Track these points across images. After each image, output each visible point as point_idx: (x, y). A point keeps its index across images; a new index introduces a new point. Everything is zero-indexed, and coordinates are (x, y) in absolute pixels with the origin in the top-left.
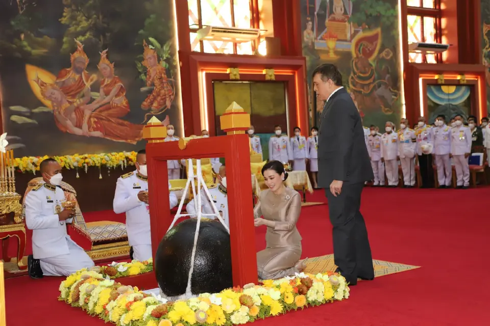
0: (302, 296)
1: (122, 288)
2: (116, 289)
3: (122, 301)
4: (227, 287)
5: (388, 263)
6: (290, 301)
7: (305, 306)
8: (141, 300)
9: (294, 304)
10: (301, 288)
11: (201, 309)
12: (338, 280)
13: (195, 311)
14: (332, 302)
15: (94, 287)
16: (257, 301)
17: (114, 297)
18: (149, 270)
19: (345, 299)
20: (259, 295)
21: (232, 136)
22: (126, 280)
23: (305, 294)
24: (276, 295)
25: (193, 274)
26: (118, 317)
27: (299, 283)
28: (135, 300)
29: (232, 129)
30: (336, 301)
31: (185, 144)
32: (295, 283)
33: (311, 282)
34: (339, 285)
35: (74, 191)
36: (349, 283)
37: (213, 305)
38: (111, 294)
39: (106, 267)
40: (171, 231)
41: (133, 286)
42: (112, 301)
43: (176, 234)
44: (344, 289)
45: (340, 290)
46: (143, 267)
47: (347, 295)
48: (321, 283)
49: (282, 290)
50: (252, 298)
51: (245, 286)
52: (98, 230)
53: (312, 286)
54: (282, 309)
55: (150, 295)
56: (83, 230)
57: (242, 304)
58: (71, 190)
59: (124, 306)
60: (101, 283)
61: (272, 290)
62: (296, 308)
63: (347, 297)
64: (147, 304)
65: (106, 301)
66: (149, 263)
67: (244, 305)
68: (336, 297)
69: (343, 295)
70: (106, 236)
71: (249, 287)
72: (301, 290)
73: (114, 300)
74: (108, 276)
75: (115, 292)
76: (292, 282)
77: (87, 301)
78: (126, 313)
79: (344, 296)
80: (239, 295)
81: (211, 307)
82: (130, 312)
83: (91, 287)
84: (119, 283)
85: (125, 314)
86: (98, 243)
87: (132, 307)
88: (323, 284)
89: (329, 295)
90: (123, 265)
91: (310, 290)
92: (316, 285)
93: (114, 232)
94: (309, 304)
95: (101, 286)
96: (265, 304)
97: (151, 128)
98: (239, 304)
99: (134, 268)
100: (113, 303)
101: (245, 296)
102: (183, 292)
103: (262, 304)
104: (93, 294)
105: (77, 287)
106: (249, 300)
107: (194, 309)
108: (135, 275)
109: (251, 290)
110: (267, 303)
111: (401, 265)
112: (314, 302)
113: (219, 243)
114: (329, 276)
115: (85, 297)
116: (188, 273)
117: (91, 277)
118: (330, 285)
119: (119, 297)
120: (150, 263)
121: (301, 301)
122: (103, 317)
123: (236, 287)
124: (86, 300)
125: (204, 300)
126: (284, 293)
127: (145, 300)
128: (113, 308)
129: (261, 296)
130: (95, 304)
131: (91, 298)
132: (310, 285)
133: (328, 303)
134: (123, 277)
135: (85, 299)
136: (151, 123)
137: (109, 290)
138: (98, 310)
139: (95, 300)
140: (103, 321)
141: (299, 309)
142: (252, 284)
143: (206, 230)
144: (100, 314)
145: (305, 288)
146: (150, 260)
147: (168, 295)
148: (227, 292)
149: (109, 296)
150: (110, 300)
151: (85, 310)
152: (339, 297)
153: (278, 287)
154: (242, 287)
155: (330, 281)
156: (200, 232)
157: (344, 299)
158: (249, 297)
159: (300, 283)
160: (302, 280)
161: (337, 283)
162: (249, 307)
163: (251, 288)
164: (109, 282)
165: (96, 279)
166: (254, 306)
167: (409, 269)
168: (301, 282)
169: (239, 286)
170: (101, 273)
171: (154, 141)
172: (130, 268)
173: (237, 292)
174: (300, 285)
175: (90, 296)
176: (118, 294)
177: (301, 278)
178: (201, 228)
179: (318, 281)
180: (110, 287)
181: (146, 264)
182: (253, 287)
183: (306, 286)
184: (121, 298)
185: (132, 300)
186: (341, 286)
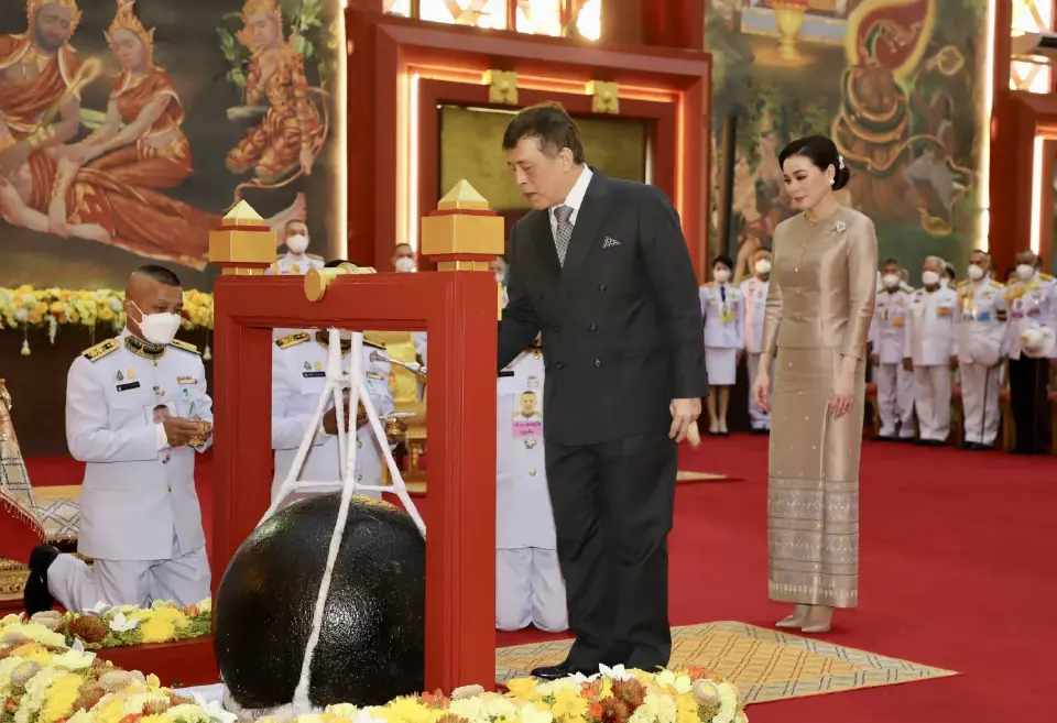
1: (112, 675)
2: (97, 678)
3: (111, 711)
4: (406, 692)
5: (872, 656)
8: (162, 711)
10: (612, 709)
12: (716, 691)
15: (36, 669)
17: (88, 701)
18: (200, 633)
20: (493, 719)
21: (452, 275)
22: (131, 655)
25: (317, 651)
27: (607, 692)
28: (146, 712)
29: (452, 257)
31: (323, 288)
32: (597, 693)
33: (642, 692)
34: (719, 705)
35: (8, 396)
36: (746, 703)
38: (81, 690)
40: (267, 527)
41: (146, 673)
42: (83, 710)
43: (279, 534)
45: (721, 720)
46: (184, 622)
48: (667, 699)
49: (558, 710)
51: (457, 691)
52: (66, 512)
53: (642, 703)
55: (191, 701)
56: (23, 505)
60: (56, 659)
61: (530, 708)
65: (66, 707)
66: (201, 610)
71: (467, 696)
72: (610, 713)
73: (88, 710)
74: (78, 642)
75: (90, 687)
76: (588, 690)
77: (14, 708)
80: (438, 714)
83: (25, 671)
84: (109, 663)
86: (62, 546)
88: (674, 700)
90: (126, 614)
91: (637, 712)
92: (653, 703)
95: (57, 668)
97: (232, 232)
99: (158, 623)
100: (83, 718)
101: (453, 717)
102: (286, 697)
104: (32, 687)
108: (157, 643)
109: (471, 705)
111: (906, 663)
113: (398, 571)
114: (693, 680)
115: (9, 695)
116: (305, 647)
117: (32, 641)
118: (694, 706)
119: (102, 699)
120: (205, 613)
123: (431, 693)
124: (10, 706)
126: (562, 719)
127: (174, 712)
130: (35, 716)
131: (24, 699)
132: (636, 699)
134: (124, 646)
135: (9, 700)
136: (234, 220)
137: (78, 681)
139: (35, 706)
142: (477, 687)
143: (365, 530)
145: (622, 708)
146: (205, 605)
147: (245, 706)
148: (405, 705)
149: (74, 696)
150: (75, 708)
153: (549, 700)
154: (448, 694)
155: (695, 693)
156: (345, 535)
158: (464, 720)
159: (612, 694)
160: (616, 687)
161: (712, 699)
163: (474, 698)
164: (80, 657)
165: (44, 646)
167: (925, 676)
168: (614, 689)
169: (439, 691)
170: (60, 630)
171: (238, 272)
172: (146, 621)
173: (431, 705)
174: (610, 697)
175: (22, 692)
176: (102, 692)
177: (614, 681)
178: (350, 523)
179: (660, 691)
180: (81, 671)
181: (193, 615)
182: (477, 696)
183: (626, 702)
184: (107, 704)
185: (138, 709)
186: (722, 708)
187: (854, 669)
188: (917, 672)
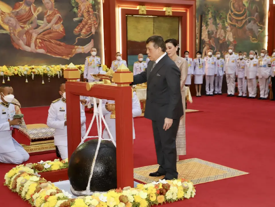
0: (162, 196)
2: (40, 184)
3: (44, 193)
4: (112, 188)
5: (229, 168)
6: (153, 199)
7: (164, 203)
8: (55, 195)
9: (156, 201)
10: (162, 191)
11: (93, 204)
12: (188, 185)
13: (89, 205)
14: (183, 199)
15: (26, 181)
16: (131, 199)
17: (38, 190)
18: (66, 167)
19: (192, 197)
20: (133, 195)
22: (49, 175)
23: (164, 195)
24: (143, 195)
26: (39, 205)
27: (161, 187)
28: (51, 195)
30: (185, 199)
31: (90, 87)
32: (158, 187)
33: (169, 186)
34: (188, 188)
35: (19, 104)
37: (101, 202)
38: (36, 188)
39: (36, 164)
41: (52, 182)
42: (37, 193)
44: (191, 191)
45: (189, 192)
46: (62, 165)
47: (194, 194)
48: (175, 188)
49: (149, 192)
51: (124, 188)
52: (35, 132)
54: (147, 205)
55: (61, 192)
56: (24, 131)
58: (17, 103)
59: (43, 198)
60: (31, 178)
61: (142, 192)
62: (157, 204)
63: (193, 196)
64: (59, 199)
65: (33, 192)
66: (66, 162)
67: (122, 202)
68: (185, 197)
70: (41, 136)
71: (127, 190)
72: (162, 192)
75: (39, 187)
78: (45, 202)
79: (191, 196)
80: (120, 195)
81: (99, 203)
82: (47, 203)
83: (24, 181)
84: (44, 178)
86: (34, 140)
87: (48, 200)
88: (177, 188)
89: (181, 195)
90: (48, 163)
91: (168, 192)
92: (172, 189)
93: (46, 133)
94: (166, 201)
95: (31, 181)
96: (136, 201)
97: (69, 71)
98: (119, 201)
99: (55, 165)
100: (37, 195)
101: (123, 196)
103: (134, 201)
104: (26, 185)
105: (15, 179)
106: (125, 198)
107: (88, 205)
108: (55, 170)
109: (128, 192)
110: (137, 201)
112: (170, 200)
113: (111, 159)
114: (182, 182)
115: (20, 187)
116: (89, 177)
117: (26, 172)
118: (182, 189)
119: (41, 190)
121: (161, 199)
122: (32, 203)
123: (118, 189)
124: (21, 189)
125: (95, 199)
126: (150, 194)
127: (57, 195)
128: (37, 198)
130: (26, 193)
131: (24, 188)
132: (168, 189)
133: (180, 200)
134: (48, 171)
136: (70, 68)
137: (36, 184)
138: (28, 197)
139: (26, 190)
140: (30, 205)
141: (160, 204)
142: (129, 187)
144: (29, 200)
145: (164, 191)
146: (67, 160)
147: (75, 190)
148: (112, 193)
149: (35, 189)
150: (35, 192)
151: (20, 195)
152: (188, 196)
153: (146, 189)
154: (122, 189)
155: (183, 186)
157: (191, 198)
158: (126, 196)
161: (187, 187)
162: (126, 204)
163: (128, 190)
164: (36, 177)
165: (28, 174)
166: (129, 203)
167: (241, 174)
168: (162, 186)
169: (120, 188)
170: (32, 168)
171: (71, 81)
172: (52, 165)
173: (118, 192)
174: (161, 189)
175: (23, 186)
176: (41, 188)
177: (162, 184)
179: (174, 186)
180: (36, 182)
181: (64, 163)
182: (129, 189)
183: (165, 189)
184: (42, 192)
185: (49, 194)
186: (189, 189)
188: (239, 173)
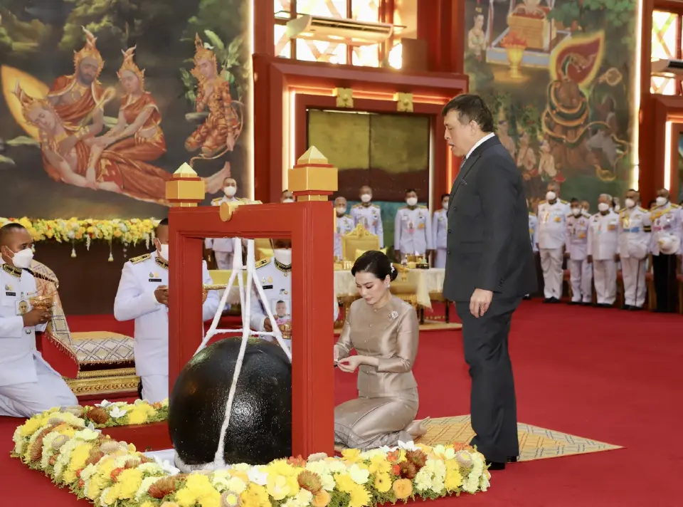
0: (406, 482)
1: (109, 443)
2: (100, 445)
3: (107, 465)
4: (280, 456)
5: (568, 436)
6: (384, 487)
7: (409, 499)
8: (136, 466)
9: (391, 493)
10: (406, 468)
11: (231, 489)
12: (470, 458)
13: (221, 492)
14: (458, 495)
15: (66, 439)
16: (328, 484)
17: (94, 460)
18: (161, 419)
19: (481, 491)
20: (333, 474)
21: (306, 204)
22: (121, 432)
23: (411, 478)
24: (361, 475)
25: (228, 430)
26: (97, 493)
27: (403, 458)
28: (127, 467)
29: (306, 193)
30: (464, 493)
31: (230, 213)
32: (396, 458)
33: (424, 458)
34: (472, 466)
35: (56, 279)
36: (490, 465)
37: (251, 485)
38: (91, 453)
39: (92, 408)
40: (199, 356)
41: (129, 443)
42: (91, 464)
43: (205, 361)
44: (481, 474)
45: (474, 476)
46: (153, 412)
47: (485, 485)
48: (440, 462)
49: (373, 468)
50: (319, 478)
51: (311, 457)
52: (90, 347)
53: (424, 465)
54: (370, 500)
55: (152, 461)
56: (65, 343)
57: (303, 485)
58: (50, 277)
59: (107, 476)
60: (78, 433)
61: (355, 467)
62: (394, 501)
63: (484, 489)
64: (146, 474)
65: (82, 463)
66: (163, 406)
67: (305, 488)
68: (465, 488)
69: (478, 485)
70: (102, 357)
71: (317, 460)
72: (405, 471)
73: (94, 464)
74: (91, 424)
75: (96, 451)
76: (392, 456)
77: (54, 462)
78: (110, 486)
79: (479, 487)
80: (299, 470)
81: (248, 486)
82: (116, 485)
83: (60, 440)
84: (108, 436)
85: (109, 488)
86: (87, 367)
87: (119, 478)
88: (445, 463)
89: (454, 483)
90: (119, 407)
91: (422, 470)
92: (430, 465)
93: (116, 350)
94: (417, 495)
95: (78, 439)
96: (341, 490)
97: (179, 181)
98: (297, 485)
99: (138, 413)
100: (91, 469)
101: (308, 473)
102: (210, 459)
103: (335, 489)
104: (63, 450)
105: (40, 438)
106: (314, 481)
107: (220, 489)
108: (137, 425)
109: (320, 465)
110: (344, 488)
111: (590, 441)
112: (426, 493)
113: (276, 383)
114: (456, 451)
115: (51, 454)
116: (221, 428)
117: (65, 423)
118: (457, 467)
119: (102, 459)
120: (165, 407)
121: (403, 490)
122: (76, 491)
123: (295, 457)
124: (52, 460)
125: (238, 476)
126: (375, 474)
127: (143, 467)
128: (91, 476)
129: (336, 475)
130: (65, 467)
131: (59, 457)
132: (421, 462)
133: (451, 496)
134: (119, 426)
135: (50, 458)
136: (179, 174)
137: (89, 447)
138: (69, 478)
139: (65, 461)
140: (75, 496)
141: (400, 502)
142: (323, 454)
143: (256, 359)
144: (72, 484)
145: (412, 468)
146: (165, 402)
147: (187, 463)
148: (279, 465)
149: (87, 456)
150: (87, 463)
151: (49, 475)
152: (471, 487)
153: (367, 462)
154: (305, 458)
155: (458, 459)
156: (244, 362)
157: (479, 492)
158: (315, 475)
159: (405, 459)
160: (409, 455)
161: (469, 462)
162: (314, 493)
163: (321, 460)
164: (91, 433)
165: (72, 426)
166: (323, 491)
167: (602, 449)
168: (407, 456)
169: (300, 456)
170: (82, 417)
171: (182, 205)
172: (130, 412)
173: (295, 465)
174: (404, 462)
175: (58, 453)
176: (102, 455)
177: (407, 451)
178: (247, 354)
179: (435, 457)
180: (92, 441)
181: (158, 408)
182: (323, 459)
183: (414, 464)
184: (105, 461)
185: (121, 465)
186: (475, 468)
187: (557, 444)
188: (597, 446)
